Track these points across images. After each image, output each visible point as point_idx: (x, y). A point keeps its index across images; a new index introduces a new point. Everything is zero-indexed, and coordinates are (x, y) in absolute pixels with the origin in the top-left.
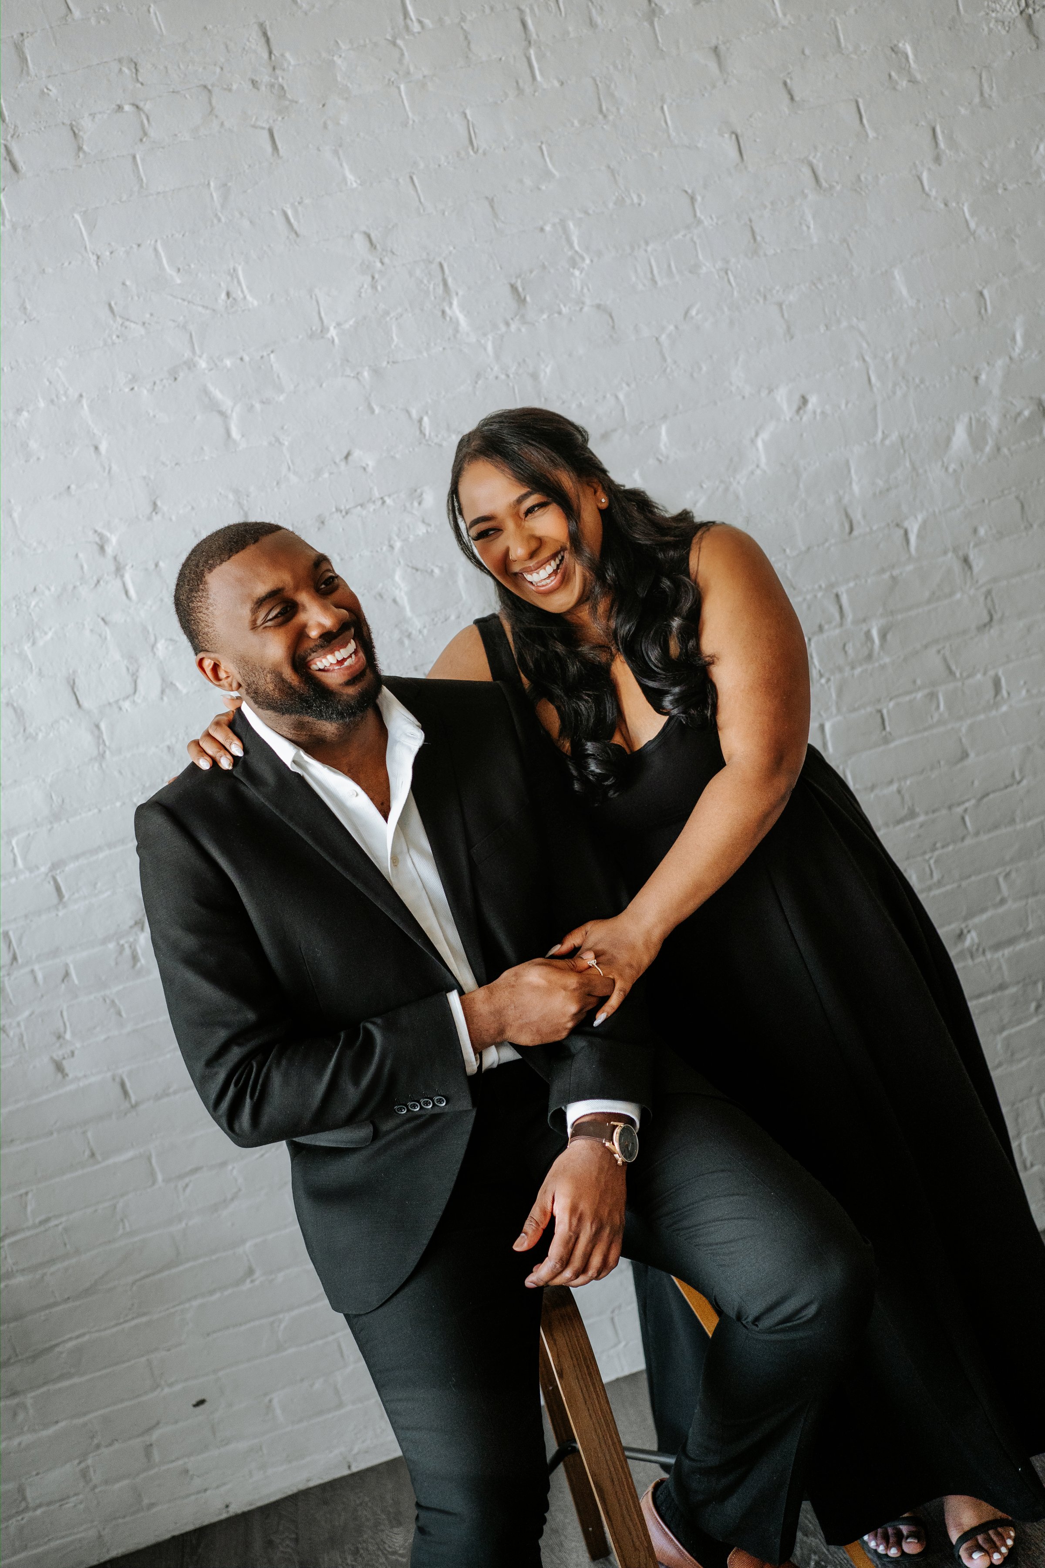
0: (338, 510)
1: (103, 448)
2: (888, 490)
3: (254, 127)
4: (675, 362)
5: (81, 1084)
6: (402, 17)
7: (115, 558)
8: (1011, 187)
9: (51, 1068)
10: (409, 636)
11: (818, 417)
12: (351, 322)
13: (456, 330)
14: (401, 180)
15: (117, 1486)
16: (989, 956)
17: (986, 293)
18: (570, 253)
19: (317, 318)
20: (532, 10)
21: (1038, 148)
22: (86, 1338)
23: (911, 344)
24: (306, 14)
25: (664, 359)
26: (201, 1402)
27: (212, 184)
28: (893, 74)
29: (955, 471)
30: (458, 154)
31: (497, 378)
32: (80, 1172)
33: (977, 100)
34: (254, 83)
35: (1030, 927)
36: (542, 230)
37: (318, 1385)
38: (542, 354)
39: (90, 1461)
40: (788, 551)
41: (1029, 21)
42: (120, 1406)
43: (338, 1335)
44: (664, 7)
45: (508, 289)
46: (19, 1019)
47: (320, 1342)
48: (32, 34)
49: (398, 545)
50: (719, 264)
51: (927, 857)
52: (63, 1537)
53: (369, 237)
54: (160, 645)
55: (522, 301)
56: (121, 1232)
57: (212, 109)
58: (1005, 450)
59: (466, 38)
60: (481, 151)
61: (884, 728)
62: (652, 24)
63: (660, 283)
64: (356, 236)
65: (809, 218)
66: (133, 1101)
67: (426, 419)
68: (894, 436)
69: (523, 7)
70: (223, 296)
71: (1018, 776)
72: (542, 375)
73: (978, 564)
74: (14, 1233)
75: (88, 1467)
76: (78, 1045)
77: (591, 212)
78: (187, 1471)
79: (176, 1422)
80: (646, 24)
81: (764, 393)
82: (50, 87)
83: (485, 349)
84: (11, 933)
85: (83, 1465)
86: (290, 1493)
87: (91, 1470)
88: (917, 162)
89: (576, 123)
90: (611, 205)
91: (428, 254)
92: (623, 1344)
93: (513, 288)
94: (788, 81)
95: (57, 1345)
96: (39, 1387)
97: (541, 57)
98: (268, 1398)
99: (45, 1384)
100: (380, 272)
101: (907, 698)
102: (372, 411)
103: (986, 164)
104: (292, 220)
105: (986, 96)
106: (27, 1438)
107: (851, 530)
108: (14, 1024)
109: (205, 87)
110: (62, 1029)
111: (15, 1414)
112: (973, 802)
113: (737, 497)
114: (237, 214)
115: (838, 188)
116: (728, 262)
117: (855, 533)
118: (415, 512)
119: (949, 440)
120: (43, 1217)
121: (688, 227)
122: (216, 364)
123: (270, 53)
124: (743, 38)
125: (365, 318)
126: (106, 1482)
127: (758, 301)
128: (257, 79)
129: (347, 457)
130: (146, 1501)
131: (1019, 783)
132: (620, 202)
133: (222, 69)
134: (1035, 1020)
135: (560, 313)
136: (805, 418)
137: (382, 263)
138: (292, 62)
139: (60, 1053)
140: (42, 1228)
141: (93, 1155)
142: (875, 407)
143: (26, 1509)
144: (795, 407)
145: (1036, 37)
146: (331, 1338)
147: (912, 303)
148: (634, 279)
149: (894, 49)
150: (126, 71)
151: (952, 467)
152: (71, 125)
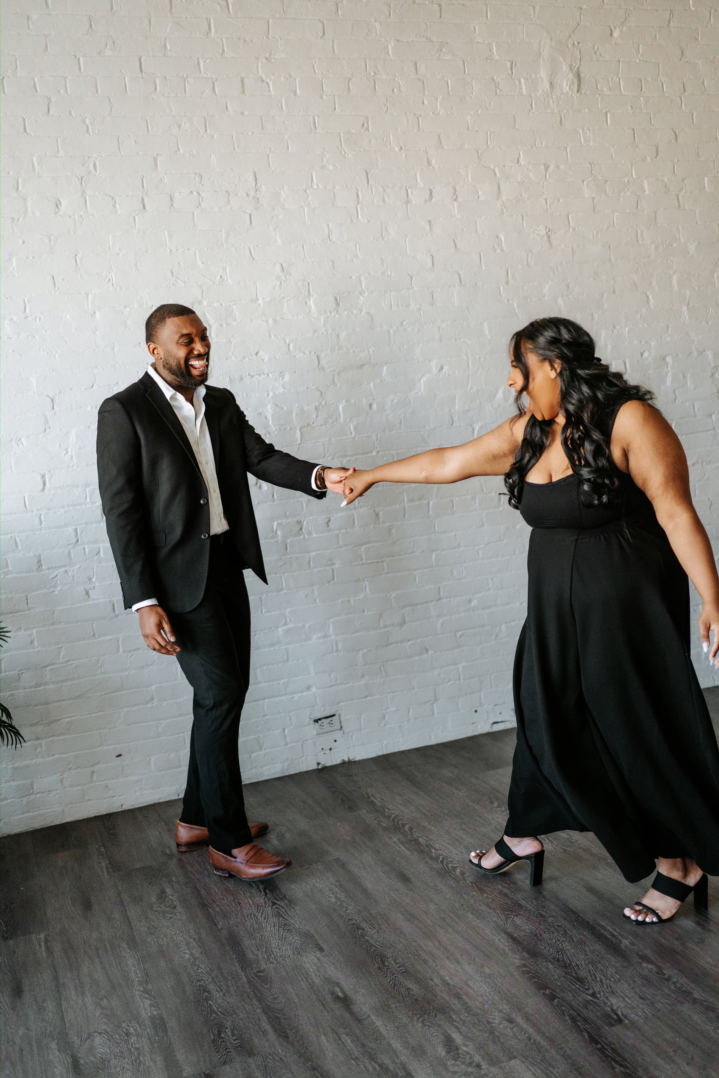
2: (469, 410)
4: (394, 342)
5: (95, 602)
6: (310, 181)
8: (533, 300)
9: (84, 593)
10: (269, 433)
11: (446, 376)
12: (269, 299)
13: (310, 311)
14: (299, 246)
15: (75, 789)
16: (480, 611)
18: (360, 289)
19: (255, 294)
20: (362, 191)
21: (545, 286)
22: (75, 718)
23: (487, 354)
24: (273, 172)
25: (390, 340)
26: (120, 755)
27: (223, 231)
28: (496, 246)
29: (496, 408)
30: (323, 240)
31: (323, 333)
32: (87, 642)
33: (525, 263)
34: (247, 194)
35: (498, 602)
36: (351, 277)
37: (171, 756)
38: (342, 327)
39: (65, 776)
40: (426, 427)
41: (549, 237)
42: (84, 752)
43: (184, 734)
44: (413, 201)
45: (334, 298)
46: (74, 568)
47: (176, 736)
48: (162, 155)
49: (271, 394)
50: (418, 306)
51: (462, 565)
52: (46, 809)
53: (282, 266)
55: (338, 304)
56: (100, 671)
57: (229, 201)
59: (334, 195)
60: (332, 241)
61: (453, 508)
62: (407, 207)
63: (393, 309)
64: (277, 264)
65: (455, 295)
66: (116, 614)
67: (291, 345)
68: (475, 389)
69: (358, 188)
70: (219, 277)
71: (502, 538)
72: (341, 336)
74: (52, 664)
75: (64, 778)
76: (97, 585)
77: (371, 274)
78: (107, 787)
79: (107, 763)
80: (405, 206)
81: (427, 362)
82: (165, 178)
83: (320, 321)
84: (78, 530)
85: (62, 777)
86: (151, 803)
87: (65, 780)
88: (500, 283)
89: (371, 238)
90: (380, 274)
91: (304, 278)
92: (305, 757)
93: (336, 299)
94: (455, 240)
95: (61, 719)
96: (49, 737)
97: (362, 209)
98: (149, 758)
99: (52, 736)
100: (284, 281)
101: (464, 497)
102: (270, 337)
103: (525, 289)
104: (252, 253)
105: (529, 262)
106: (39, 760)
107: (452, 424)
108: (72, 570)
109: (228, 192)
110: (92, 576)
111: (36, 749)
112: (483, 545)
113: (410, 402)
114: (231, 246)
115: (468, 286)
116: (421, 306)
117: (454, 425)
118: (280, 382)
119: (495, 395)
120: (67, 659)
121: (408, 289)
122: (210, 305)
123: (256, 184)
124: (441, 219)
125: (274, 298)
126: (71, 786)
127: (430, 324)
128: (249, 193)
129: (257, 354)
130: (86, 798)
131: (502, 541)
132: (383, 273)
133: (236, 186)
134: (494, 642)
135: (352, 312)
136: (441, 375)
137: (285, 278)
138: (264, 190)
139: (89, 587)
140: (65, 664)
141: (94, 635)
142: (469, 376)
143: (32, 794)
144: (438, 370)
145: (551, 244)
146: (181, 735)
147: (489, 337)
148: (384, 305)
149: (497, 237)
150: (197, 178)
151: (495, 406)
152: (171, 195)
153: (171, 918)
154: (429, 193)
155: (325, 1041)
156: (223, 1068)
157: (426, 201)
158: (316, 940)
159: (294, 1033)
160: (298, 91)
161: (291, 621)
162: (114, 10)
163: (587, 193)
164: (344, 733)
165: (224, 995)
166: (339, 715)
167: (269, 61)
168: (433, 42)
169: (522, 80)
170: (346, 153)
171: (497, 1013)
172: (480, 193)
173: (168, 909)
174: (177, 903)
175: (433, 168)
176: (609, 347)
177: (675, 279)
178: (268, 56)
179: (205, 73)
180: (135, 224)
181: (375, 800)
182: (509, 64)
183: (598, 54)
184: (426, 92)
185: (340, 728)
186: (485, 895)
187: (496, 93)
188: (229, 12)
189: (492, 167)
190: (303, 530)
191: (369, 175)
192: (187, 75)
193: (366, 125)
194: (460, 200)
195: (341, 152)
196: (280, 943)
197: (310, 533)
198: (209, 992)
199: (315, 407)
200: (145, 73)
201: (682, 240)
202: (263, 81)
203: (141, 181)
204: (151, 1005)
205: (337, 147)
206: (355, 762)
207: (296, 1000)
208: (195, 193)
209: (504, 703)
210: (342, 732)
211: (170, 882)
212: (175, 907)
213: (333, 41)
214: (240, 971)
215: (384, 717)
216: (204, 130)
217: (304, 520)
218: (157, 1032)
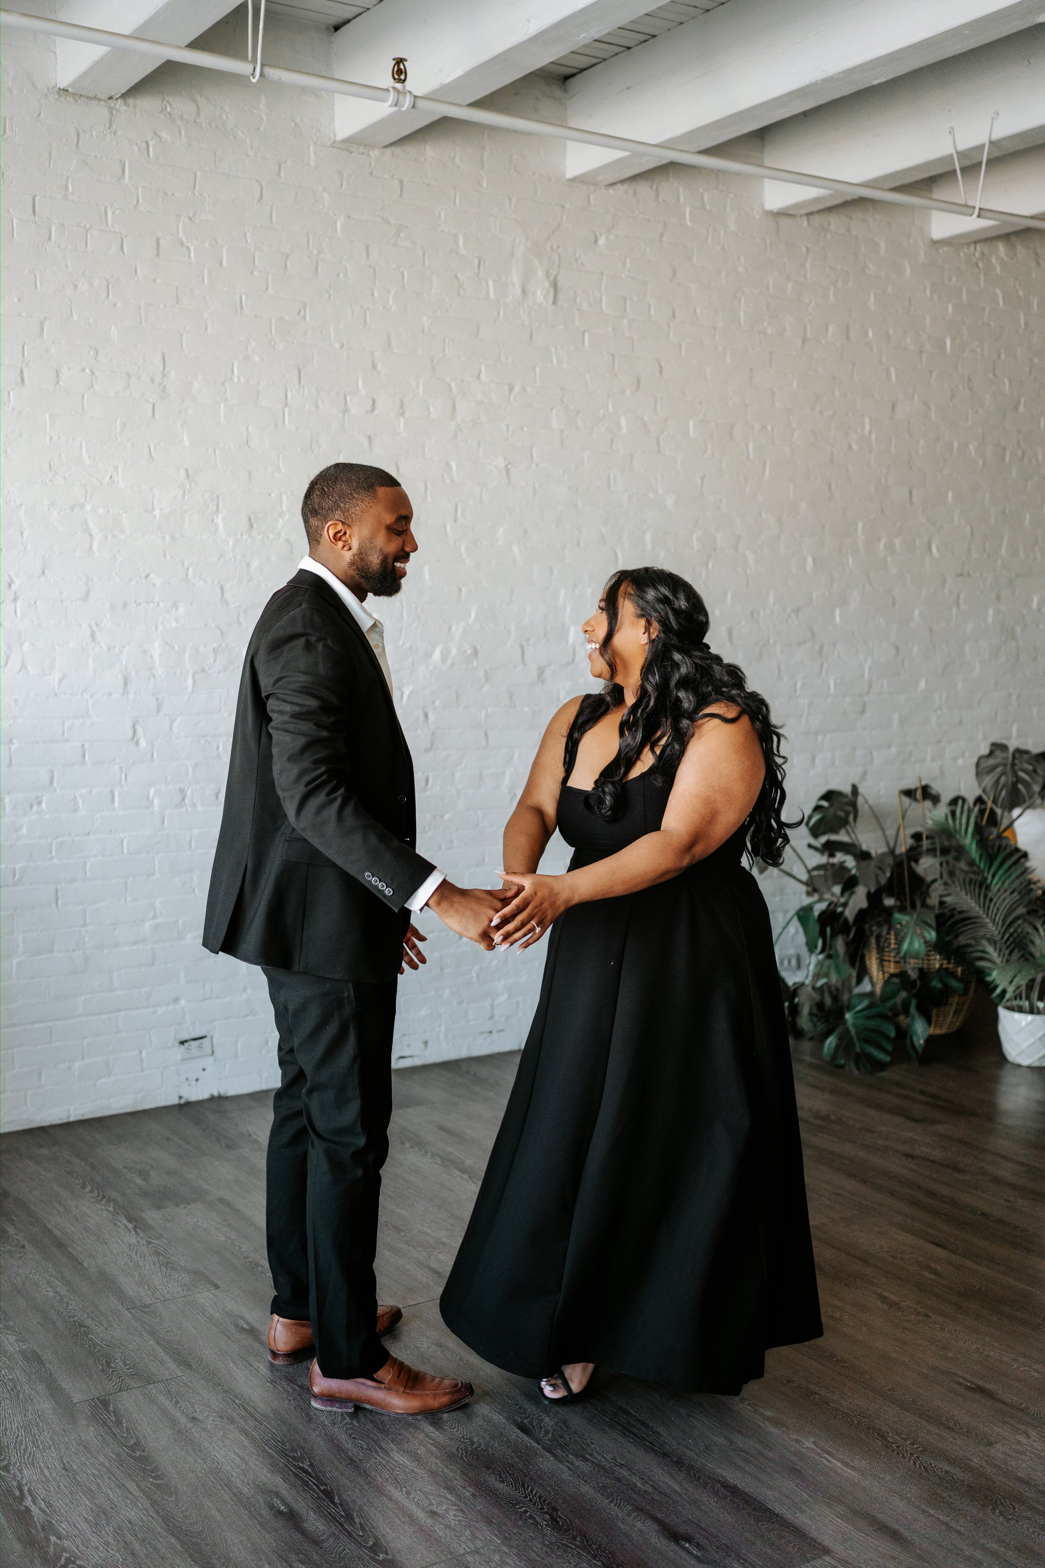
0: (135, 602)
1: (26, 534)
3: (147, 401)
6: (230, 373)
7: (15, 593)
8: (485, 544)
10: (154, 676)
12: (166, 511)
13: (217, 530)
14: (209, 449)
17: (464, 589)
18: (280, 510)
19: (151, 503)
20: (291, 391)
21: (499, 529)
24: (186, 356)
27: (118, 421)
28: (445, 475)
30: (240, 446)
31: (230, 559)
33: (478, 499)
34: (152, 380)
36: (270, 495)
38: (255, 554)
41: (508, 471)
44: (352, 410)
45: (247, 517)
48: (50, 319)
49: (160, 628)
53: (187, 471)
54: (26, 646)
55: (251, 526)
57: (129, 385)
58: (455, 667)
59: (258, 393)
60: (251, 448)
62: (344, 416)
64: (181, 469)
67: (191, 570)
68: (407, 645)
69: (288, 388)
70: (108, 477)
71: (427, 829)
72: (252, 565)
73: (432, 718)
77: (295, 493)
80: (341, 415)
82: (52, 348)
83: (228, 544)
88: (447, 519)
89: (299, 449)
91: (213, 489)
92: (164, 1088)
93: (250, 519)
97: (290, 414)
100: (188, 490)
102: (165, 558)
103: (476, 530)
104: (152, 451)
105: (483, 498)
109: (128, 374)
114: (126, 439)
118: (173, 614)
119: (432, 654)
122: (95, 510)
123: (164, 368)
124: (383, 436)
125: (175, 510)
128: (154, 378)
129: (147, 576)
131: (426, 832)
133: (139, 368)
135: (268, 537)
137: (190, 486)
138: (173, 376)
142: (402, 628)
145: (509, 479)
147: (430, 583)
149: (448, 464)
150: (92, 353)
151: (431, 668)
152: (57, 371)
153: (21, 1257)
154: (371, 403)
155: (235, 1368)
156: (119, 1394)
157: (367, 412)
158: (207, 1277)
159: (197, 1362)
160: (224, 263)
161: (161, 913)
162: (6, 135)
163: (555, 424)
164: (215, 1060)
165: (106, 1329)
166: (212, 1038)
167: (192, 221)
168: (389, 223)
169: (491, 282)
170: (275, 343)
171: (424, 1339)
172: (432, 409)
173: (14, 1249)
174: (24, 1242)
175: (379, 373)
176: (568, 610)
177: (648, 537)
178: (191, 215)
179: (112, 226)
180: (10, 401)
181: (259, 1139)
182: (476, 262)
183: (579, 262)
184: (377, 282)
185: (210, 1052)
186: (403, 1234)
187: (459, 294)
188: (149, 156)
189: (448, 380)
190: (186, 801)
191: (302, 374)
192: (91, 227)
193: (302, 313)
194: (407, 415)
195: (270, 341)
196: (165, 1280)
197: (194, 806)
198: (86, 1327)
199: (214, 650)
200: (38, 217)
201: (660, 491)
202: (182, 244)
203: (21, 347)
204: (17, 1341)
205: (267, 335)
206: (227, 1098)
207: (194, 1332)
208: (87, 371)
209: (414, 1033)
210: (211, 1060)
211: (11, 1221)
212: (23, 1247)
213: (272, 208)
214: (120, 1307)
215: (267, 1042)
216: (105, 295)
217: (188, 789)
218: (31, 1364)
